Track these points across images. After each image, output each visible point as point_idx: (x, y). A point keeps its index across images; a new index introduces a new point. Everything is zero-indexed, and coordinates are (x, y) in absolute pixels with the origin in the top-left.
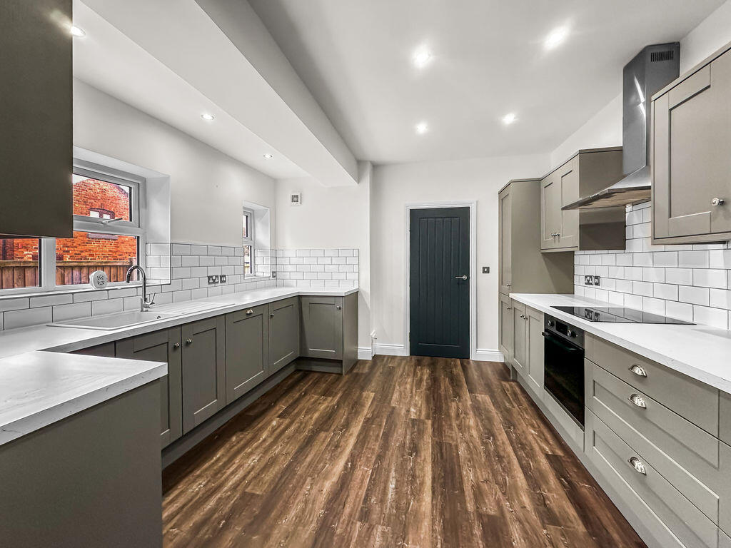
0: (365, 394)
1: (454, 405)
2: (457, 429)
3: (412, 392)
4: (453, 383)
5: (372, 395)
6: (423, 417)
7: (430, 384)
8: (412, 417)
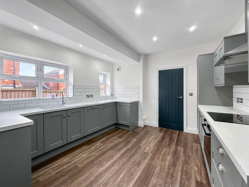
0: (133, 139)
1: (166, 149)
2: (160, 160)
3: (151, 141)
4: (170, 140)
5: (136, 140)
6: (149, 152)
7: (160, 139)
8: (145, 151)
